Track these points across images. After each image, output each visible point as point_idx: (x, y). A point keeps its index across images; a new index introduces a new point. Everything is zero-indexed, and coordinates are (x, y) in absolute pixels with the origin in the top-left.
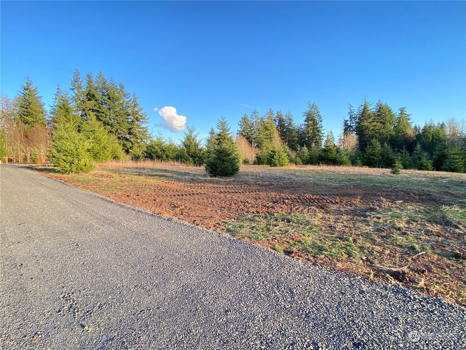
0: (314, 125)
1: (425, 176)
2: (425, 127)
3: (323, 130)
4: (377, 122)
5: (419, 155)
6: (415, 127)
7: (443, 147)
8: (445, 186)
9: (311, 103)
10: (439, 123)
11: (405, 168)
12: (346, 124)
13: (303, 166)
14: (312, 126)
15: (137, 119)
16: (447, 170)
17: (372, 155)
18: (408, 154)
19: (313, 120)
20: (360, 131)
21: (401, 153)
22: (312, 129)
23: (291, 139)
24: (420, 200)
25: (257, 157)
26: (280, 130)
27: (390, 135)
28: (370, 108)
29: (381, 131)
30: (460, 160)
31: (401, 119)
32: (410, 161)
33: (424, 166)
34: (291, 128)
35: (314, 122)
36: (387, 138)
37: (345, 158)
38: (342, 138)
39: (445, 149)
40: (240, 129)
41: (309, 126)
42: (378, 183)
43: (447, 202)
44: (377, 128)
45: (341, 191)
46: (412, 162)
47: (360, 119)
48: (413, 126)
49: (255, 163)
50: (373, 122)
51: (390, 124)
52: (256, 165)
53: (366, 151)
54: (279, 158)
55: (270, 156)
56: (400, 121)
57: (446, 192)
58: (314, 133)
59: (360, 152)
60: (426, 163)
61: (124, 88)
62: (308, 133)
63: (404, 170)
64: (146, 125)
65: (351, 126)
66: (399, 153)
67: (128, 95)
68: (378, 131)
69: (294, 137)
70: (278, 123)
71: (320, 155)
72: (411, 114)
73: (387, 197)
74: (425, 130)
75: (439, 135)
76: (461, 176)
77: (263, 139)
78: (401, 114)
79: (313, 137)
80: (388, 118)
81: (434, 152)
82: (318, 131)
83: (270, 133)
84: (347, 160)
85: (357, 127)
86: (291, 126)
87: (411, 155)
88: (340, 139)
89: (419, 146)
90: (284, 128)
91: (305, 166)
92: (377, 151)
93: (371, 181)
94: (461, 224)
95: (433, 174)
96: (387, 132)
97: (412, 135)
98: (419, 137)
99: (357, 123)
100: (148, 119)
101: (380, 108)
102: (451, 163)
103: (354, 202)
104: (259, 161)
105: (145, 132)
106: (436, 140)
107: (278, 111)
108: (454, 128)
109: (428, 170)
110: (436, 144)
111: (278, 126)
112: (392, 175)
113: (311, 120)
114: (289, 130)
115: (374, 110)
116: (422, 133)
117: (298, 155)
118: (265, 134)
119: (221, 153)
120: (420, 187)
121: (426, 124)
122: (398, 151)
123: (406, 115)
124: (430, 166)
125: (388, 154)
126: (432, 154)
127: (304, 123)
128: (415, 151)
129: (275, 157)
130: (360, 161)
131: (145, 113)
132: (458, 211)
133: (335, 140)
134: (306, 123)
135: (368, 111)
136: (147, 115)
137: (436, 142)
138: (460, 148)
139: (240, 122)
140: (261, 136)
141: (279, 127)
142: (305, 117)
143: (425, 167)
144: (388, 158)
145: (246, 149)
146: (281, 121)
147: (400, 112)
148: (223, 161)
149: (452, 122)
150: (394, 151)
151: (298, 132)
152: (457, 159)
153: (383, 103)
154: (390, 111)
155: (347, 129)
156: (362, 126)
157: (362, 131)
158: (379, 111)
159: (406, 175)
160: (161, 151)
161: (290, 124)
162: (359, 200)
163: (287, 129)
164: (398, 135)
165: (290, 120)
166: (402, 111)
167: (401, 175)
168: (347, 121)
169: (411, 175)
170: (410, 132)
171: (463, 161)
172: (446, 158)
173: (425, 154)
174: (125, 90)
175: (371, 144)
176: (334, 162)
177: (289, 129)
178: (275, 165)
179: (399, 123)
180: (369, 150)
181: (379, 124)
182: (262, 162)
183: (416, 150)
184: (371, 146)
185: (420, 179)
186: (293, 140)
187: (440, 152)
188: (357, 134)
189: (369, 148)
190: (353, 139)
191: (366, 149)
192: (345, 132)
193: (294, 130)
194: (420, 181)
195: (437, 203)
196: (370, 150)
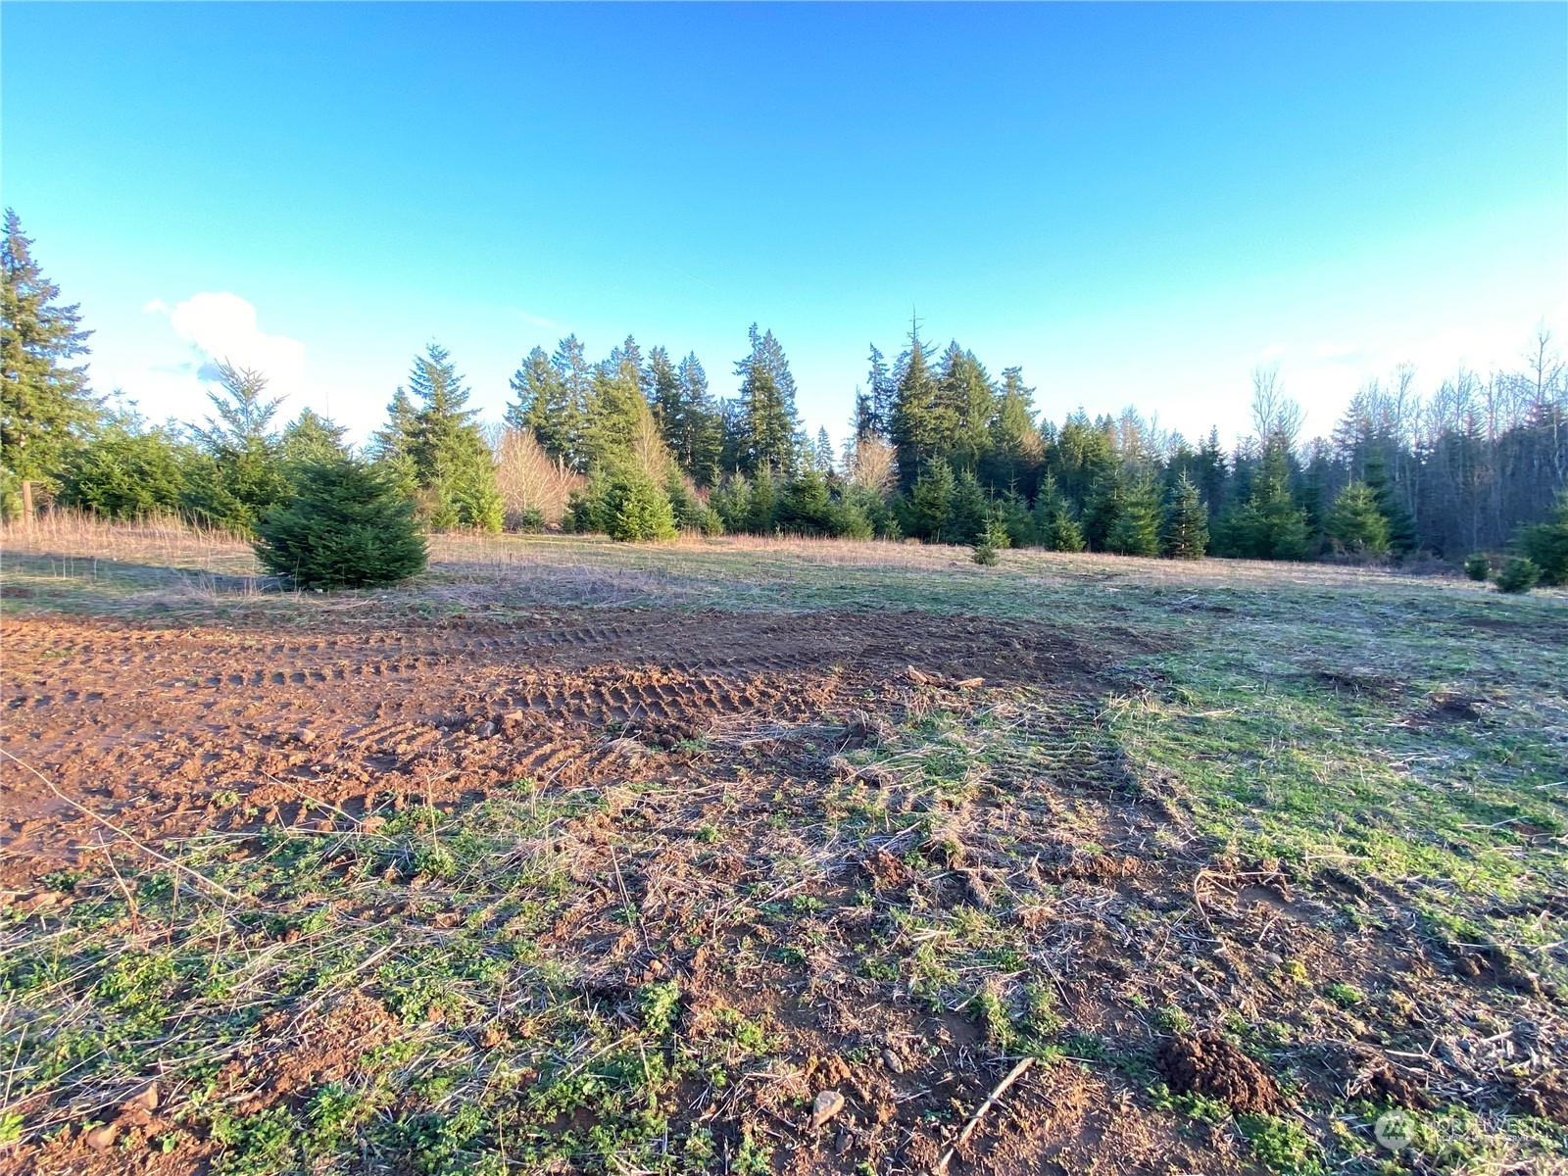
0: (771, 407)
1: (1064, 573)
2: (1067, 427)
3: (799, 422)
4: (947, 406)
5: (1050, 508)
6: (1044, 428)
7: (1107, 484)
8: (1114, 607)
9: (761, 332)
10: (1100, 418)
11: (1015, 545)
12: (863, 409)
13: (725, 539)
14: (764, 407)
15: (26, 331)
16: (1117, 551)
17: (932, 505)
18: (1023, 505)
19: (766, 388)
20: (903, 433)
21: (1007, 500)
22: (763, 418)
23: (699, 446)
24: (1040, 668)
25: (575, 506)
26: (662, 414)
27: (981, 447)
28: (929, 364)
29: (957, 435)
30: (1147, 521)
31: (1008, 402)
32: (1027, 524)
33: (1061, 539)
34: (698, 409)
35: (771, 394)
36: (973, 455)
37: (855, 515)
38: (853, 450)
39: (1112, 489)
40: (517, 402)
41: (755, 409)
42: (926, 599)
43: (1121, 675)
44: (946, 424)
45: (787, 645)
46: (1033, 526)
47: (900, 396)
48: (1038, 422)
49: (566, 528)
50: (936, 405)
51: (981, 415)
52: (571, 536)
53: (915, 493)
54: (643, 509)
55: (609, 504)
56: (1004, 407)
57: (1118, 629)
58: (771, 430)
59: (899, 495)
60: (1068, 529)
62: (754, 430)
63: (1010, 551)
64: (78, 360)
65: (876, 416)
66: (1000, 501)
68: (949, 433)
69: (709, 440)
70: (658, 391)
71: (782, 504)
73: (935, 662)
74: (1067, 436)
75: (1099, 450)
76: (1153, 567)
77: (602, 441)
78: (1009, 385)
79: (769, 445)
80: (975, 396)
81: (1087, 499)
82: (783, 427)
83: (627, 422)
84: (860, 520)
85: (895, 420)
86: (700, 404)
87: (1031, 507)
88: (848, 456)
89: (1050, 482)
90: (678, 411)
91: (731, 539)
92: (942, 494)
93: (903, 592)
94: (1172, 793)
95: (1083, 562)
96: (971, 437)
97: (1036, 450)
98: (1051, 454)
99: (894, 406)
100: (84, 336)
101: (954, 365)
102: (1127, 529)
103: (811, 696)
104: (580, 521)
105: (71, 389)
106: (1093, 464)
107: (654, 350)
108: (1133, 434)
109: (1072, 549)
110: (1093, 474)
111: (658, 399)
112: (976, 567)
113: (762, 388)
114: (693, 417)
115: (939, 370)
116: (1061, 443)
117: (715, 503)
118: (608, 424)
119: (334, 483)
120: (1044, 612)
121: (1069, 418)
122: (999, 494)
123: (1021, 389)
124: (1076, 539)
125: (971, 503)
126: (1082, 505)
127: (738, 395)
128: (1041, 496)
129: (628, 506)
130: (895, 523)
131: (69, 310)
132: (1155, 717)
133: (834, 457)
134: (748, 398)
135: (922, 371)
137: (1092, 471)
138: (1148, 488)
140: (594, 430)
141: (660, 405)
142: (744, 378)
143: (1065, 542)
144: (971, 514)
145: (533, 474)
146: (666, 383)
147: (1005, 380)
148: (345, 519)
149: (1129, 417)
150: (987, 494)
151: (720, 426)
152: (1140, 518)
153: (964, 349)
154: (980, 375)
155: (866, 422)
156: (907, 417)
157: (908, 431)
158: (952, 375)
159: (1015, 569)
160: (127, 473)
161: (696, 396)
162: (834, 680)
163: (687, 412)
164: (1000, 448)
165: (695, 382)
166: (1012, 374)
167: (999, 566)
168: (867, 398)
169: (1026, 566)
170: (1031, 442)
171: (1156, 523)
172: (1117, 516)
173: (1065, 504)
175: (927, 472)
176: (824, 526)
177: (694, 413)
178: (627, 535)
179: (1001, 412)
180: (921, 491)
181: (950, 412)
182: (592, 523)
183: (1043, 492)
184: (927, 478)
185: (1049, 582)
186: (710, 451)
187: (1103, 499)
188: (893, 441)
189: (923, 482)
190: (883, 454)
191: (913, 487)
192: (860, 433)
193: (710, 418)
194: (1048, 591)
195: (1090, 681)
196: (924, 489)
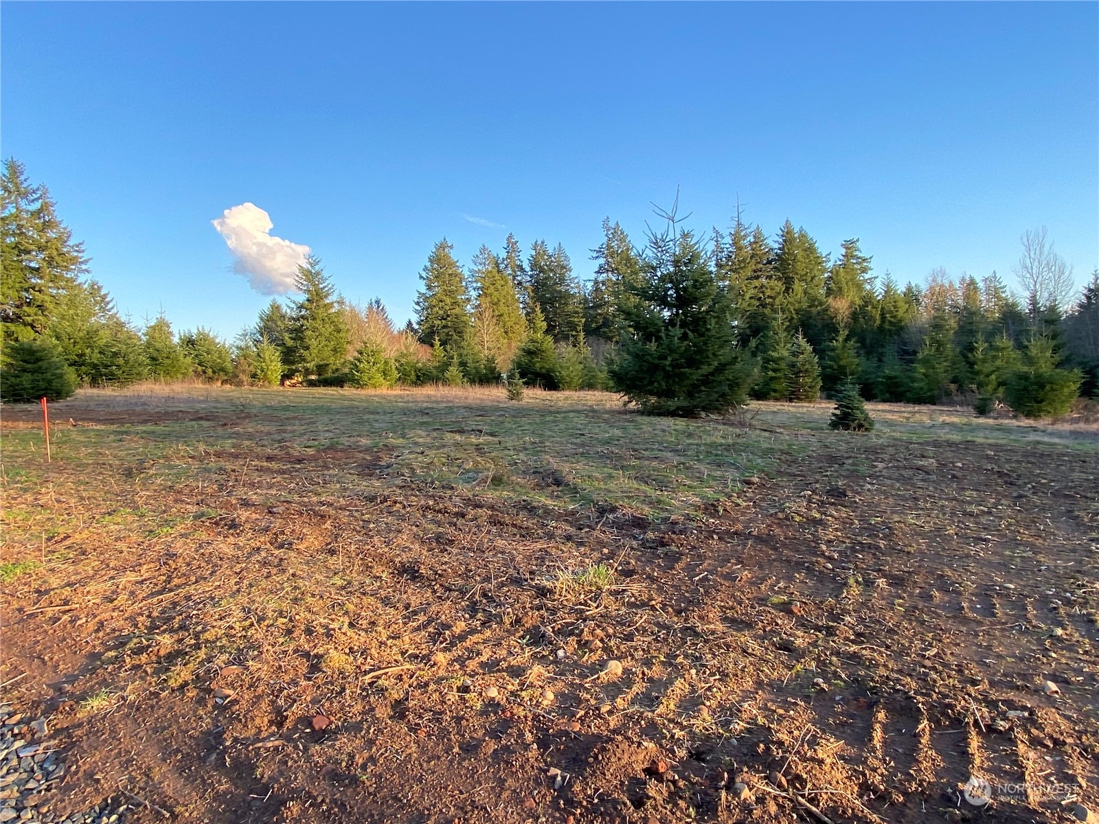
9: (612, 224)
23: (563, 319)
34: (562, 289)
40: (423, 290)
44: (768, 293)
61: (22, 173)
67: (34, 192)
68: (771, 300)
69: (573, 314)
72: (871, 258)
75: (897, 311)
78: (848, 255)
86: (566, 285)
90: (546, 291)
100: (85, 262)
101: (786, 240)
107: (536, 243)
114: (559, 296)
123: (859, 258)
131: (77, 246)
136: (83, 251)
139: (426, 269)
141: (532, 287)
142: (599, 262)
147: (843, 251)
153: (798, 228)
161: (562, 278)
163: (552, 292)
165: (562, 267)
166: (849, 246)
174: (25, 180)
177: (560, 292)
186: (571, 323)
193: (574, 295)
